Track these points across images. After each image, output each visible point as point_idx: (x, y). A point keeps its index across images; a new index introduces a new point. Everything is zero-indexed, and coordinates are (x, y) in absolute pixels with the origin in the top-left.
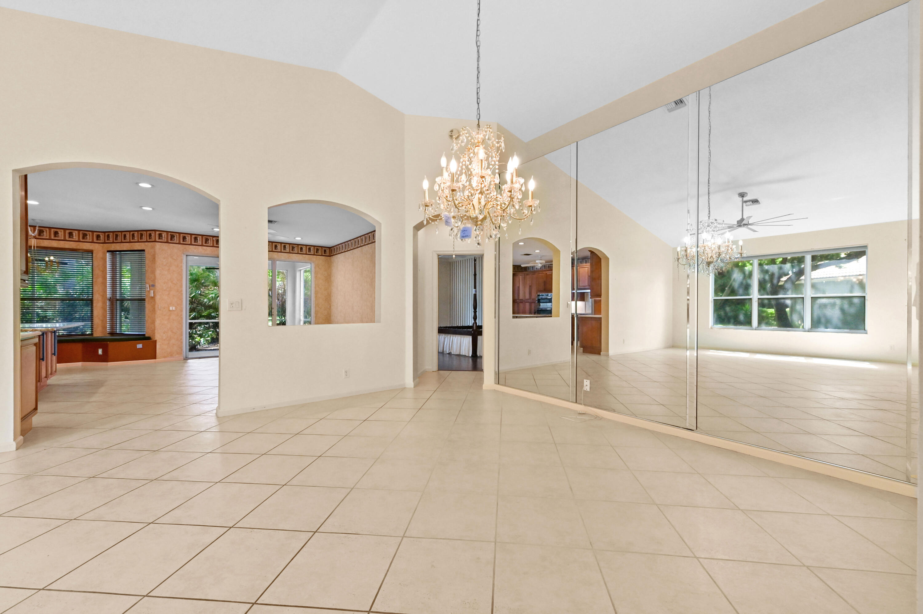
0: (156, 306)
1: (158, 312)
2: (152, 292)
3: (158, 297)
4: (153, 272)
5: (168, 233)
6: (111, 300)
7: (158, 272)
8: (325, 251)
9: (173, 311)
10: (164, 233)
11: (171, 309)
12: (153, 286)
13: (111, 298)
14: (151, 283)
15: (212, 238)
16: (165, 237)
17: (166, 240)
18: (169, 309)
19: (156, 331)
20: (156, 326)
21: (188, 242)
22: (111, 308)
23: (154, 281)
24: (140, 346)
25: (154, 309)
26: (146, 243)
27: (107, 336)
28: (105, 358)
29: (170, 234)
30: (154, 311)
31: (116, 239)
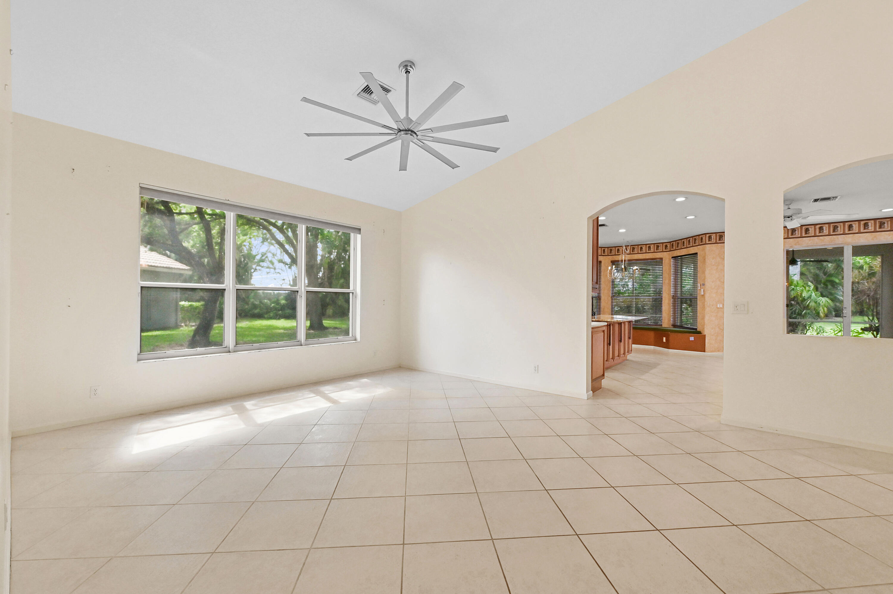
0: (706, 303)
1: (707, 309)
2: (702, 290)
3: (707, 295)
4: (704, 272)
5: (716, 234)
6: (674, 298)
7: (707, 272)
9: (721, 308)
10: (713, 235)
11: (718, 306)
12: (704, 285)
13: (674, 296)
14: (702, 283)
16: (714, 239)
17: (715, 241)
18: (717, 306)
19: (705, 326)
20: (705, 322)
22: (674, 304)
23: (704, 280)
24: (692, 339)
25: (704, 306)
26: (698, 247)
27: (671, 327)
28: (667, 346)
29: (719, 235)
30: (704, 308)
31: (677, 247)
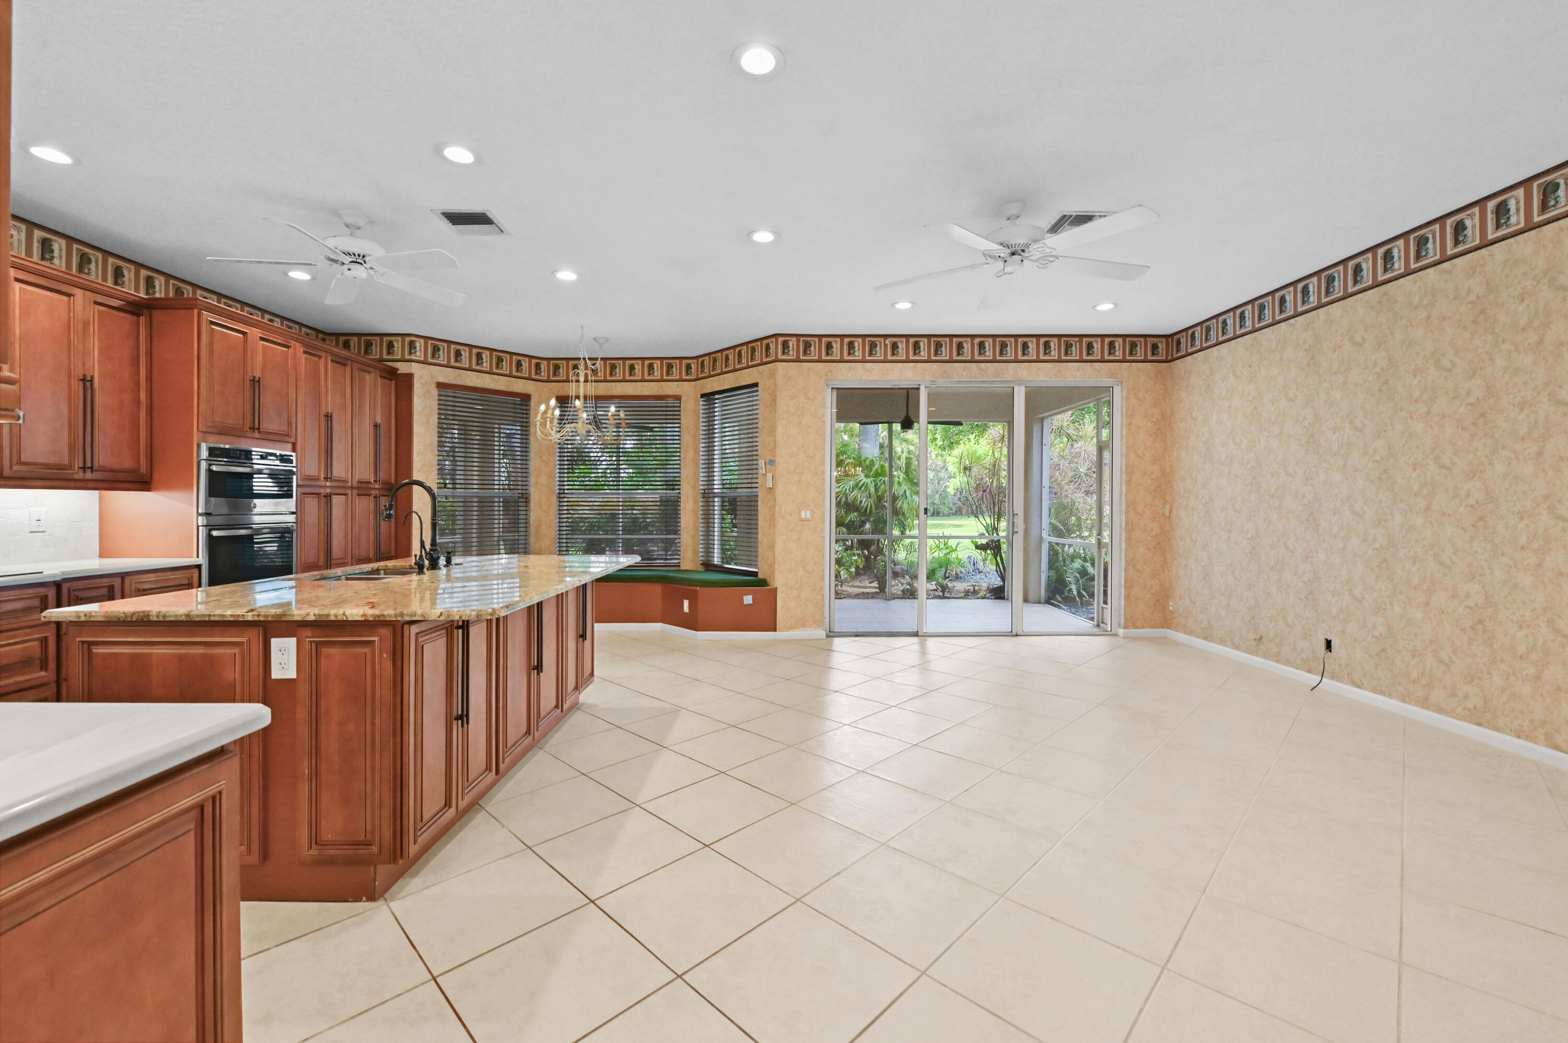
0: (777, 508)
1: (781, 523)
2: (769, 476)
3: (780, 489)
4: (772, 431)
5: (799, 338)
6: (706, 495)
7: (780, 430)
8: (1155, 347)
9: (807, 520)
10: (791, 341)
11: (803, 516)
12: (772, 462)
13: (706, 491)
14: (768, 458)
15: (882, 340)
16: (793, 349)
17: (795, 355)
18: (800, 515)
19: (776, 566)
20: (776, 555)
21: (837, 356)
22: (706, 512)
23: (773, 451)
24: (748, 600)
25: (773, 515)
26: (761, 368)
27: (700, 570)
28: (691, 623)
29: (804, 341)
30: (772, 519)
31: (714, 369)
